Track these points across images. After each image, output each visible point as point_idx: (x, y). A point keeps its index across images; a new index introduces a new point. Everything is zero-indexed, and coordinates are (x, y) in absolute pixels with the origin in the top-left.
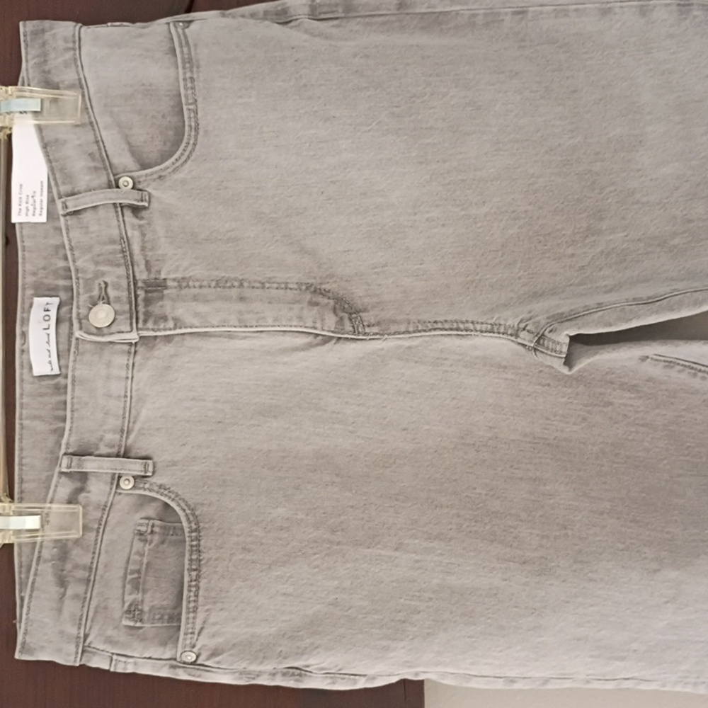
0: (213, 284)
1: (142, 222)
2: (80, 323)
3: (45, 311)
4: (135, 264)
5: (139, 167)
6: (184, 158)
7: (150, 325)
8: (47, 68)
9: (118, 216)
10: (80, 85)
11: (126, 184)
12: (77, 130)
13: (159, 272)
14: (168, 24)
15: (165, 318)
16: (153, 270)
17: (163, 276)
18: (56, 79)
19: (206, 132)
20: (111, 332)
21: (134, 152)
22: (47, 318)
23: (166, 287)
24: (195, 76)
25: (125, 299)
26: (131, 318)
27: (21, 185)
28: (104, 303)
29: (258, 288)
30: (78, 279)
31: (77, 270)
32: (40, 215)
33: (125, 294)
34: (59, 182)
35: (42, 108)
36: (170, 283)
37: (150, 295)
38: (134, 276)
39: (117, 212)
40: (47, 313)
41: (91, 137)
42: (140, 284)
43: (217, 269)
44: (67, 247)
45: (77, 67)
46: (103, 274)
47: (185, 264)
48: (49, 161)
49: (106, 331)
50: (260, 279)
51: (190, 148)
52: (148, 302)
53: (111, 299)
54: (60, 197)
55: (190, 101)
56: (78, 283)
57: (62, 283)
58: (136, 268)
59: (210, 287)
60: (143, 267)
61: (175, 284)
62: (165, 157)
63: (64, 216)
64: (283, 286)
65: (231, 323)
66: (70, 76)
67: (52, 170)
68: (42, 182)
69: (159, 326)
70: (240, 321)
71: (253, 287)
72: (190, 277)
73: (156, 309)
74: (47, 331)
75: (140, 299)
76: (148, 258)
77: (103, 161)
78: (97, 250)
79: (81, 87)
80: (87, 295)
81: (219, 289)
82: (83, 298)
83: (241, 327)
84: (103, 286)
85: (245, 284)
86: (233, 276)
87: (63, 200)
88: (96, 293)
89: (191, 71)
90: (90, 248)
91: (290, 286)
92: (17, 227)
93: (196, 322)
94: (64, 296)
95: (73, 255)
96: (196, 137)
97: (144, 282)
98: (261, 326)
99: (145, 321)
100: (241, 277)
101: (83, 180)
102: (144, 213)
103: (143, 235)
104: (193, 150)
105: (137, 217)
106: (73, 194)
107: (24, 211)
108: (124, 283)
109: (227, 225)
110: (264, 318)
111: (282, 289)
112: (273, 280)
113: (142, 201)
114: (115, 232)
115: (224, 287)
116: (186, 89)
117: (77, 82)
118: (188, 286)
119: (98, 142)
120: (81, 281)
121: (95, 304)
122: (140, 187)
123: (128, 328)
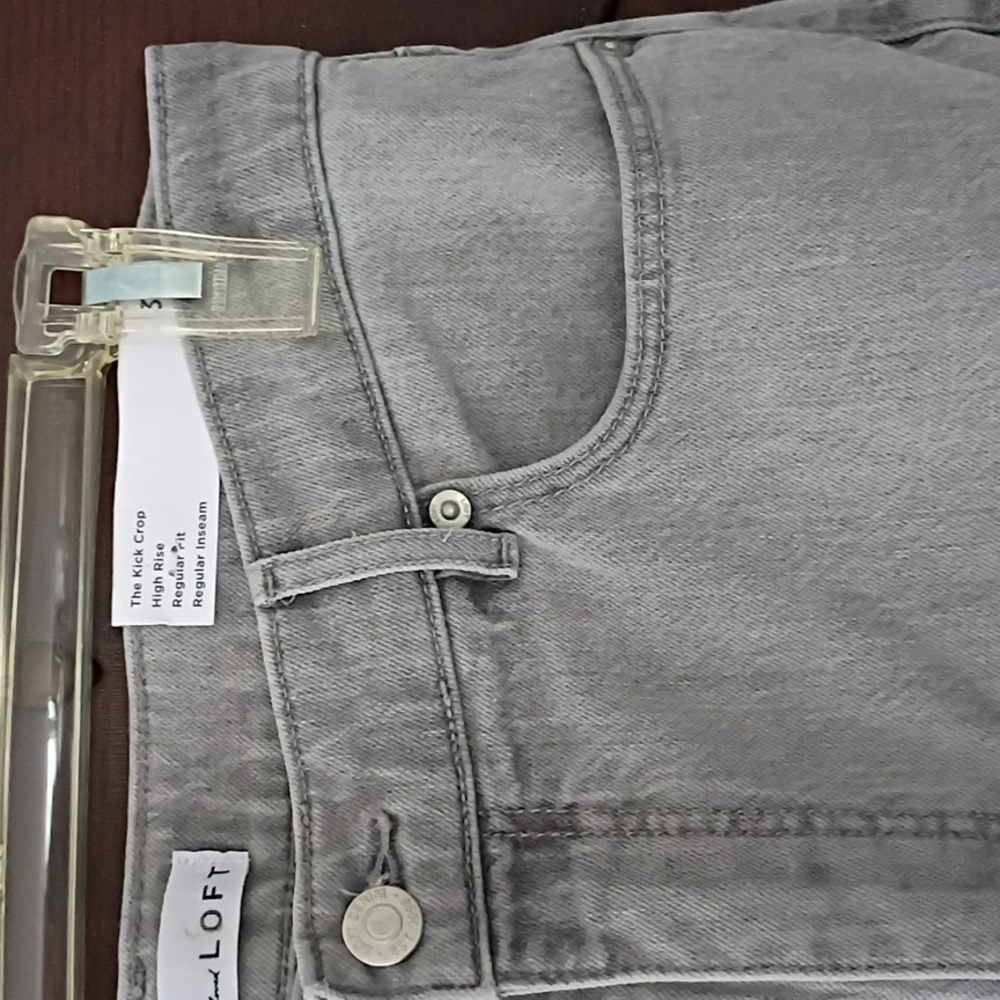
0: (723, 822)
1: (500, 627)
2: (316, 952)
3: (205, 897)
4: (482, 756)
5: (485, 457)
6: (623, 434)
7: (533, 962)
8: (221, 175)
9: (429, 611)
10: (316, 225)
11: (450, 511)
12: (309, 352)
13: (553, 784)
14: (572, 45)
15: (573, 936)
16: (536, 776)
17: (566, 798)
18: (248, 208)
19: (690, 358)
20: (413, 982)
21: (475, 419)
22: (211, 921)
23: (576, 832)
24: (670, 191)
25: (452, 872)
26: (473, 932)
27: (141, 515)
28: (387, 883)
29: (858, 834)
30: (307, 802)
31: (305, 777)
32: (197, 604)
33: (453, 853)
34: (255, 507)
35: (204, 293)
36: (589, 820)
37: (528, 856)
38: (479, 797)
39: (427, 597)
40: (213, 904)
41: (347, 376)
42: (496, 822)
43: (731, 775)
44: (277, 704)
45: (310, 171)
46: (385, 789)
47: (633, 756)
48: (225, 445)
49: (395, 979)
50: (859, 801)
51: (639, 405)
52: (521, 880)
53: (409, 870)
54: (259, 556)
55: (651, 266)
56: (307, 818)
57: (257, 808)
58: (484, 771)
59: (712, 832)
60: (504, 768)
61: (606, 822)
62: (564, 429)
63: (269, 610)
64: (932, 824)
65: (789, 959)
66: (288, 198)
67: (233, 471)
68: (202, 506)
69: (561, 962)
70: (819, 948)
71: (844, 832)
72: (649, 799)
73: (546, 908)
74: (212, 963)
75: (497, 870)
76: (520, 740)
77: (384, 442)
78: (369, 713)
79: (320, 229)
80: (332, 858)
81: (741, 840)
82: (322, 866)
83: (820, 969)
84: (384, 826)
85: (820, 822)
86: (778, 795)
87: (263, 562)
88: (362, 849)
89: (659, 178)
90: (340, 714)
91: (955, 824)
92: (127, 637)
93: (678, 955)
94: (263, 848)
95: (293, 728)
96: (659, 370)
97: (510, 814)
98: (885, 967)
99: (517, 946)
100: (802, 800)
101: (324, 506)
102: (504, 600)
103: (505, 666)
104: (651, 408)
105: (485, 612)
106: (296, 546)
107: (148, 590)
108: (449, 824)
109: (754, 635)
110: (886, 940)
111: (931, 835)
112: (900, 806)
113: (500, 563)
114: (422, 661)
115: (756, 834)
116: (640, 230)
117: (308, 214)
118: (643, 830)
119: (370, 389)
120: (316, 811)
121: (360, 887)
122: (494, 520)
123: (468, 975)
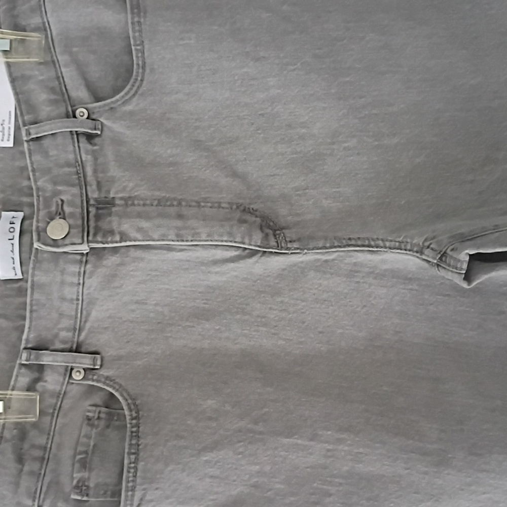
0: (155, 203)
1: (95, 148)
2: (39, 235)
3: (10, 224)
4: (88, 184)
5: (93, 99)
6: (132, 92)
7: (99, 239)
8: (16, 12)
9: (74, 142)
10: (43, 29)
11: (82, 114)
12: (42, 67)
13: (108, 192)
15: (112, 232)
16: (104, 190)
17: (112, 195)
18: (24, 23)
19: (152, 70)
20: (66, 243)
21: (89, 86)
22: (12, 230)
23: (114, 205)
24: (142, 20)
25: (78, 215)
26: (83, 231)
28: (60, 218)
29: (194, 206)
30: (38, 196)
31: (38, 189)
32: (8, 140)
33: (79, 210)
34: (24, 112)
35: (10, 48)
36: (118, 202)
37: (100, 211)
38: (87, 195)
39: (73, 139)
40: (12, 225)
41: (52, 74)
42: (92, 202)
43: (159, 190)
44: (30, 169)
45: (41, 12)
46: (60, 192)
47: (131, 185)
48: (16, 94)
49: (60, 243)
50: (196, 198)
51: (137, 84)
52: (98, 217)
53: (66, 215)
54: (25, 125)
55: (138, 42)
56: (38, 200)
57: (26, 199)
58: (88, 188)
59: (152, 205)
60: (94, 187)
61: (122, 202)
62: (116, 91)
63: (27, 141)
64: (216, 205)
65: (170, 237)
66: (36, 21)
67: (18, 101)
68: (10, 112)
69: (107, 239)
70: (177, 235)
71: (190, 206)
72: (136, 196)
73: (104, 225)
74: (12, 241)
75: (91, 215)
76: (99, 180)
77: (63, 94)
78: (55, 171)
79: (45, 30)
80: (47, 211)
81: (160, 207)
82: (42, 213)
83: (178, 241)
84: (60, 203)
85: (184, 203)
86: (173, 196)
87: (26, 127)
88: (54, 209)
89: (139, 16)
90: (48, 171)
91: (223, 205)
93: (139, 236)
94: (27, 210)
95: (34, 175)
96: (143, 73)
97: (96, 200)
98: (196, 241)
99: (95, 235)
100: (180, 197)
101: (45, 110)
102: (96, 140)
103: (96, 159)
104: (141, 85)
105: (91, 143)
106: (36, 123)
108: (78, 201)
109: (169, 151)
110: (199, 233)
111: (215, 208)
112: (208, 200)
113: (95, 129)
114: (71, 157)
115: (165, 206)
116: (134, 31)
117: (41, 25)
118: (133, 204)
119: (59, 78)
120: (41, 199)
121: (52, 219)
122: (94, 117)
123: (80, 241)
